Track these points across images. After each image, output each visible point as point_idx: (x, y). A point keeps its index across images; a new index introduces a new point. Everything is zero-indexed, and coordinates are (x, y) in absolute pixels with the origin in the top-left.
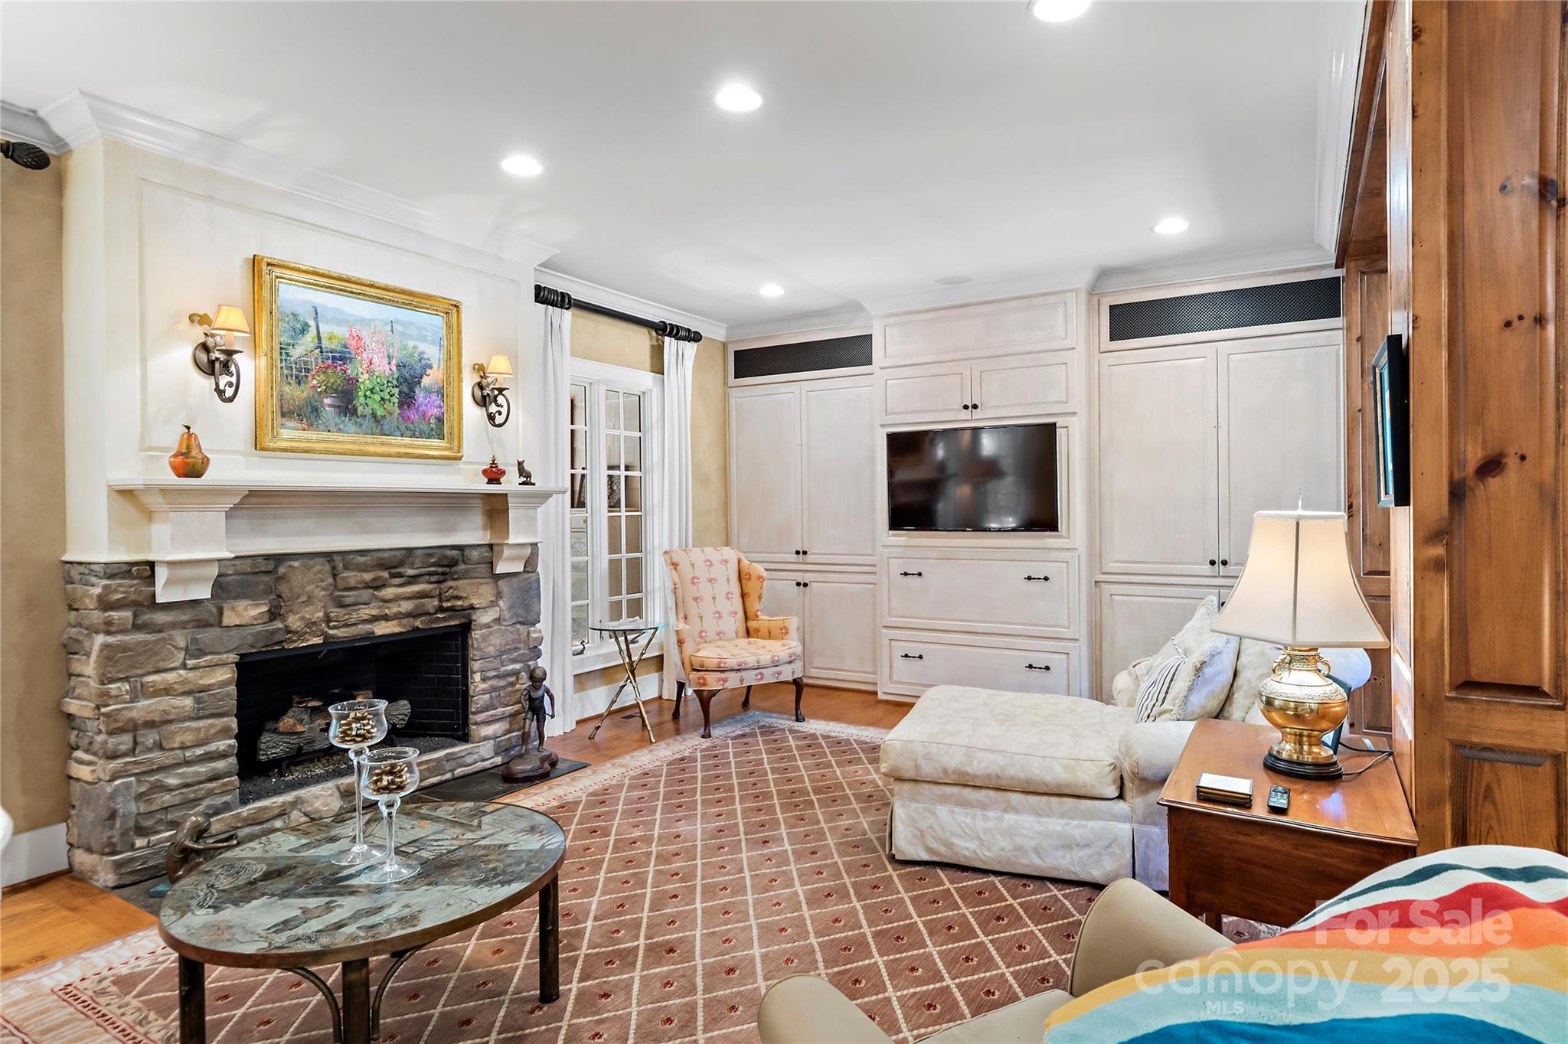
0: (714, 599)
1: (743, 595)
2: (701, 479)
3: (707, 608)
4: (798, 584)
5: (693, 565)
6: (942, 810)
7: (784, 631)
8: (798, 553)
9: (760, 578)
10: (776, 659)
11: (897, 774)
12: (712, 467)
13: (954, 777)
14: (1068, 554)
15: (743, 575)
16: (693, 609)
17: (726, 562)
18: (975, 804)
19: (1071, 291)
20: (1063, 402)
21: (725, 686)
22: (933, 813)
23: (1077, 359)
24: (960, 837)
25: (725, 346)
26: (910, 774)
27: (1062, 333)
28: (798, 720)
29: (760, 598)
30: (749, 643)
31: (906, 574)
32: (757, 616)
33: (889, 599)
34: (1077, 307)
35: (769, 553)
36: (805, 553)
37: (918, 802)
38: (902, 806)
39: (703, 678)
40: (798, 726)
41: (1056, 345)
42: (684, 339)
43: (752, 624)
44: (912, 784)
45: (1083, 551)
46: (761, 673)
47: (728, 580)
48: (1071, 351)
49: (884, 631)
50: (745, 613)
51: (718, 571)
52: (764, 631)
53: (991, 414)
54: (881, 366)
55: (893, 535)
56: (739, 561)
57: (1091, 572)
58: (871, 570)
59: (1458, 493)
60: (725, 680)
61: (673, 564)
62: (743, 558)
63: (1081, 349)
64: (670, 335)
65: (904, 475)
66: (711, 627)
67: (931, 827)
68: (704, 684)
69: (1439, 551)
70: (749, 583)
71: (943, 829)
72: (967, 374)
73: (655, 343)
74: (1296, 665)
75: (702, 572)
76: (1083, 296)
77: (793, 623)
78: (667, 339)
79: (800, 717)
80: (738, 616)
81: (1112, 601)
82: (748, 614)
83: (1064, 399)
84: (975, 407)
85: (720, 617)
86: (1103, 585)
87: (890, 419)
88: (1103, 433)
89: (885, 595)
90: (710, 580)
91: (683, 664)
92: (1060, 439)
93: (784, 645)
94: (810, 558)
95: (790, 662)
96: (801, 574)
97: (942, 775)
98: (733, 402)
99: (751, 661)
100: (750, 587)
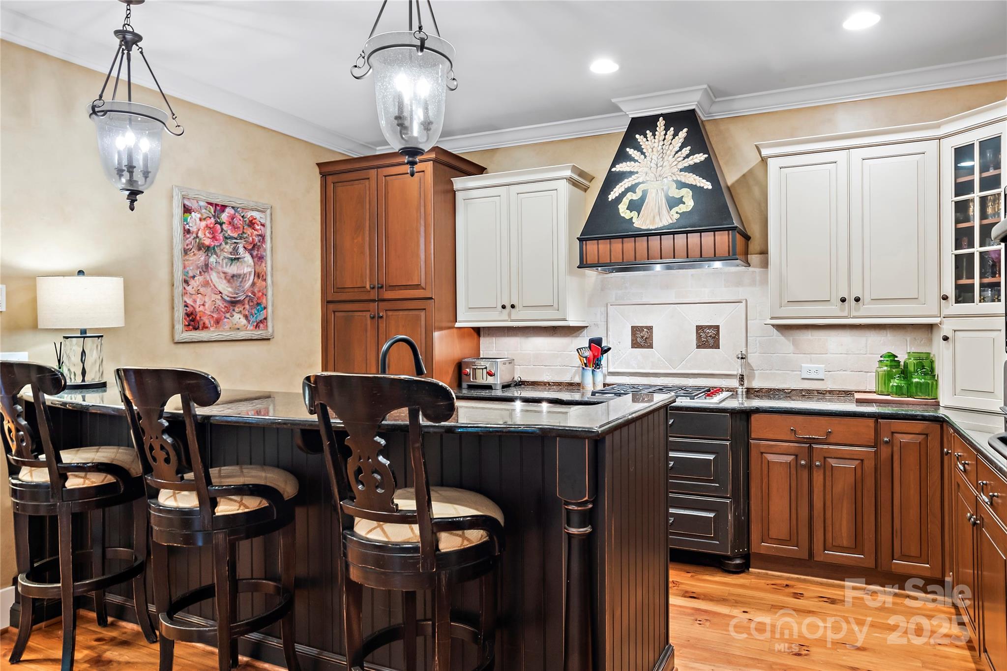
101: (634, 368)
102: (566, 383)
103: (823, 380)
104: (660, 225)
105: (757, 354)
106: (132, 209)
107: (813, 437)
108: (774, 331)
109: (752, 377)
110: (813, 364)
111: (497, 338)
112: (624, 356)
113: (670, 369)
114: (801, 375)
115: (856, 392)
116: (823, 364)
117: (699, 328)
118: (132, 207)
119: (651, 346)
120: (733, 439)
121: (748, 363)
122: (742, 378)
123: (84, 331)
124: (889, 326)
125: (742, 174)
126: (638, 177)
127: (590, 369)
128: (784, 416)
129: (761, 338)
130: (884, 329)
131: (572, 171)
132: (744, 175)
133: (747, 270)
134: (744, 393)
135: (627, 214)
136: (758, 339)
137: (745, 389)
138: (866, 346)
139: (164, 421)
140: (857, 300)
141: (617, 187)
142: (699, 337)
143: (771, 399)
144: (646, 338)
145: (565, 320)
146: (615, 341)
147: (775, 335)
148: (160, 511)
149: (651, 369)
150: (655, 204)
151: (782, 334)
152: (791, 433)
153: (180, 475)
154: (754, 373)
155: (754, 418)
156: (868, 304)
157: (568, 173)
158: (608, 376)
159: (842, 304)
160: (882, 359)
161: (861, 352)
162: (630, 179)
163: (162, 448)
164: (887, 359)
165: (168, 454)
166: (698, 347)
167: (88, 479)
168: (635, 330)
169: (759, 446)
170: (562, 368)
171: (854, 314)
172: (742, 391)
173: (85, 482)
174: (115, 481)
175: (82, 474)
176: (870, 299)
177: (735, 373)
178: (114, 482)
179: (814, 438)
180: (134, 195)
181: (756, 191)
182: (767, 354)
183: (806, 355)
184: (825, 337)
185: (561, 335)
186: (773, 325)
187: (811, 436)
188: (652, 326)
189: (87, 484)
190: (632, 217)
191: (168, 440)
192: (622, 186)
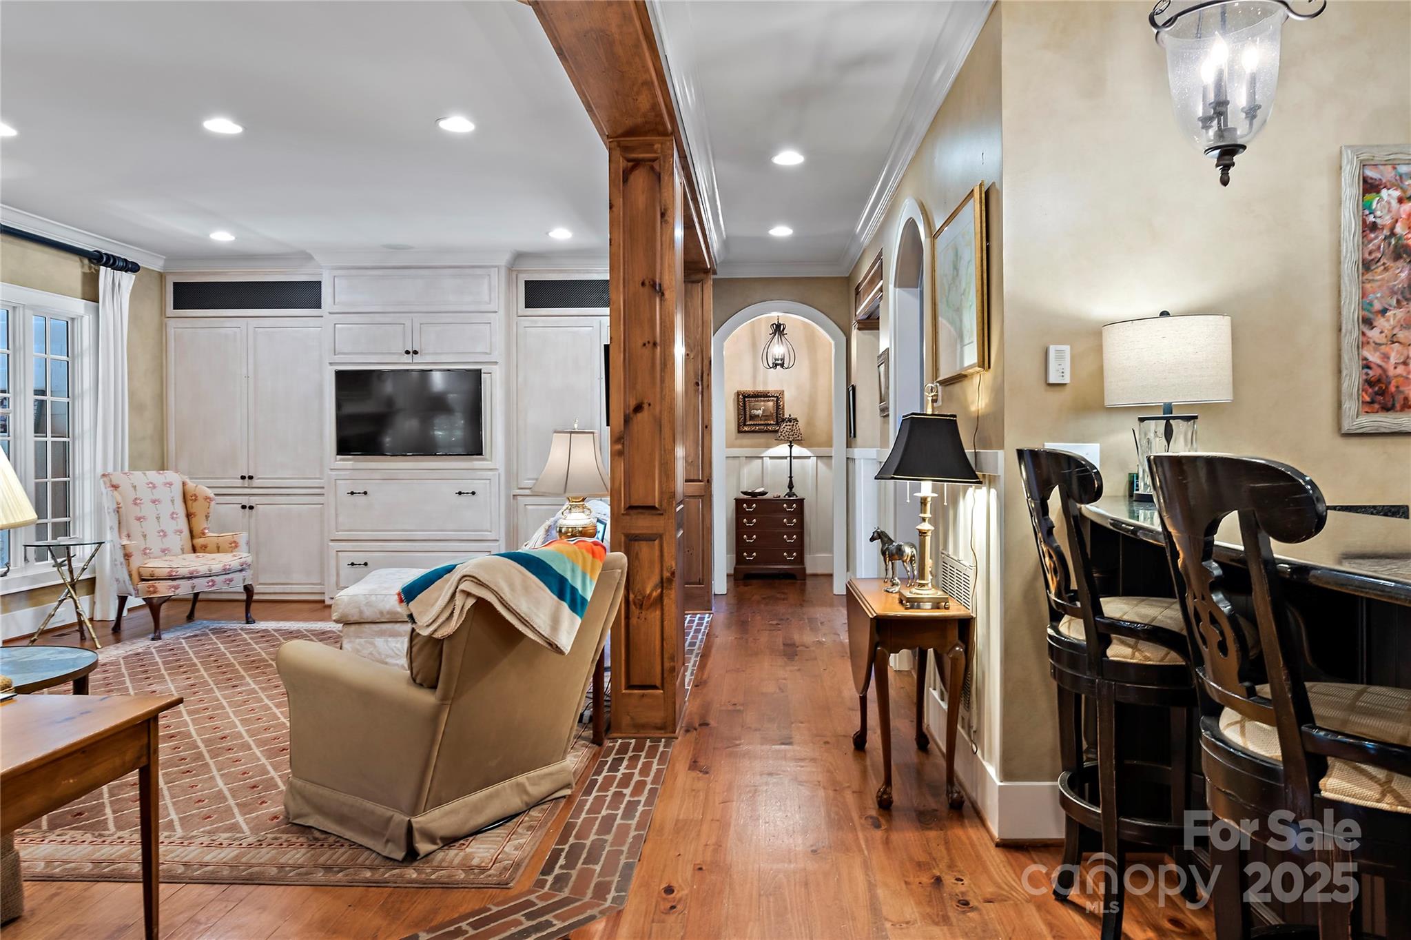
0: (158, 518)
1: (189, 516)
2: (136, 407)
3: (151, 527)
4: (244, 507)
5: (135, 487)
6: (380, 642)
7: (233, 545)
8: (243, 478)
9: (208, 499)
10: (228, 567)
11: (344, 619)
12: (147, 393)
13: (388, 616)
14: (491, 473)
15: (188, 497)
16: (135, 527)
17: (171, 484)
18: (403, 634)
19: (495, 267)
20: (487, 353)
21: (176, 593)
22: (372, 644)
23: (498, 320)
24: (392, 657)
25: (162, 276)
26: (355, 618)
27: (487, 298)
28: (248, 622)
29: (207, 517)
30: (198, 557)
31: (352, 493)
32: (204, 534)
33: (337, 515)
34: (497, 280)
35: (211, 478)
36: (251, 478)
37: (361, 637)
38: (350, 642)
39: (154, 586)
40: (247, 626)
41: (484, 308)
42: (121, 269)
43: (199, 542)
44: (357, 626)
45: (502, 471)
46: (212, 581)
47: (173, 501)
48: (494, 314)
49: (331, 544)
50: (191, 532)
51: (162, 493)
52: (212, 546)
53: (429, 359)
54: (331, 311)
55: (341, 460)
56: (184, 484)
57: (508, 487)
58: (319, 492)
59: (627, 420)
60: (177, 587)
61: (113, 486)
62: (188, 481)
63: (502, 312)
64: (106, 265)
65: (351, 409)
66: (155, 544)
67: (371, 654)
68: (155, 592)
69: (619, 447)
70: (195, 504)
71: (380, 654)
72: (408, 324)
73: (87, 270)
74: (573, 510)
75: (145, 495)
76: (503, 272)
77: (242, 538)
78: (102, 269)
79: (250, 620)
80: (182, 534)
81: (526, 509)
82: (194, 533)
83: (488, 351)
84: (416, 352)
85: (165, 535)
86: (519, 498)
87: (337, 358)
88: (520, 379)
89: (333, 511)
90: (154, 502)
91: (130, 575)
92: (485, 382)
93: (234, 556)
94: (255, 482)
95: (241, 571)
96: (247, 497)
97: (379, 616)
98: (171, 331)
99: (203, 569)
100: (196, 507)
106: (1225, 182)
118: (1226, 178)
123: (1168, 408)
139: (1215, 565)
148: (1216, 748)
153: (1247, 684)
163: (1214, 621)
165: (1222, 633)
167: (1140, 650)
173: (1134, 654)
174: (1184, 663)
175: (1131, 641)
178: (1182, 665)
180: (1228, 153)
189: (1137, 659)
191: (1221, 605)
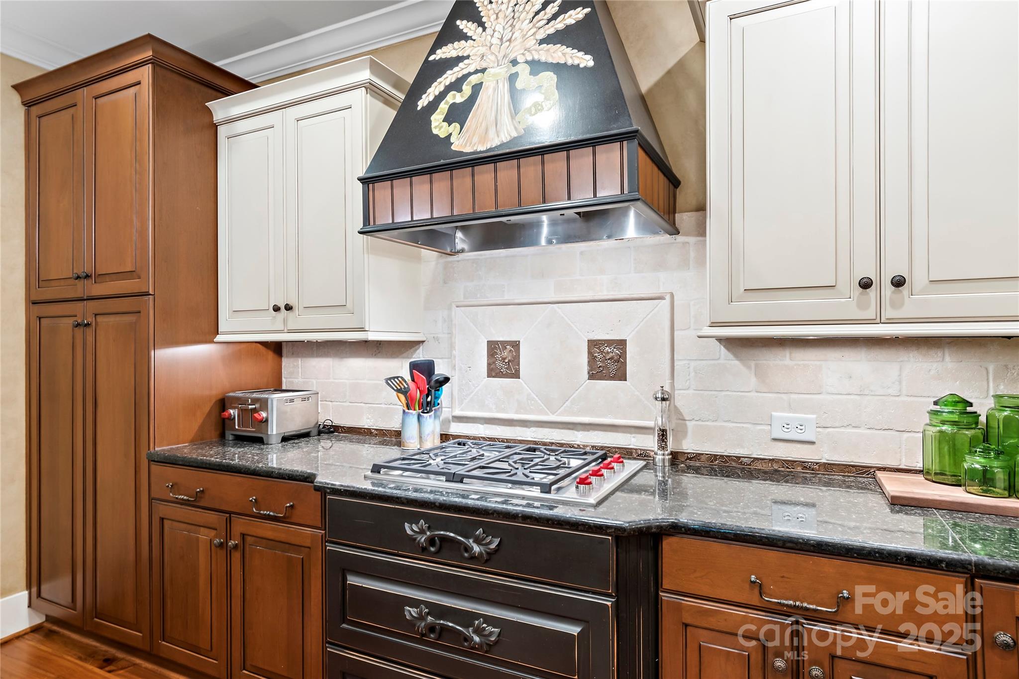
101: (490, 410)
102: (394, 431)
103: (813, 443)
104: (496, 142)
105: (691, 392)
107: (805, 605)
108: (720, 348)
109: (682, 432)
110: (794, 413)
111: (304, 359)
112: (477, 389)
113: (547, 414)
114: (771, 432)
115: (879, 469)
116: (813, 413)
117: (593, 344)
119: (516, 375)
120: (622, 592)
121: (675, 407)
122: (663, 435)
124: (948, 340)
125: (666, 70)
126: (469, 64)
127: (414, 413)
128: (736, 548)
129: (699, 362)
130: (939, 347)
131: (373, 72)
132: (669, 72)
133: (673, 241)
134: (667, 464)
135: (442, 130)
136: (693, 364)
137: (668, 455)
138: (900, 382)
140: (898, 283)
141: (433, 85)
142: (592, 359)
143: (716, 475)
144: (509, 361)
145: (362, 330)
146: (463, 366)
147: (722, 356)
149: (517, 412)
150: (492, 107)
151: (737, 356)
152: (752, 589)
154: (686, 425)
155: (669, 544)
156: (923, 292)
157: (365, 75)
158: (453, 421)
159: (861, 294)
160: (937, 408)
161: (890, 391)
162: (456, 69)
164: (950, 409)
166: (592, 377)
168: (493, 347)
169: (678, 607)
170: (388, 408)
171: (888, 313)
172: (664, 460)
176: (927, 282)
177: (651, 424)
179: (807, 609)
181: (691, 98)
182: (708, 392)
183: (779, 395)
184: (818, 363)
185: (386, 354)
186: (720, 340)
187: (798, 603)
188: (519, 342)
190: (451, 134)
192: (441, 82)
